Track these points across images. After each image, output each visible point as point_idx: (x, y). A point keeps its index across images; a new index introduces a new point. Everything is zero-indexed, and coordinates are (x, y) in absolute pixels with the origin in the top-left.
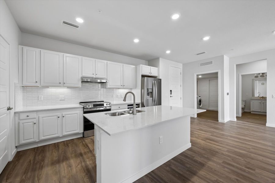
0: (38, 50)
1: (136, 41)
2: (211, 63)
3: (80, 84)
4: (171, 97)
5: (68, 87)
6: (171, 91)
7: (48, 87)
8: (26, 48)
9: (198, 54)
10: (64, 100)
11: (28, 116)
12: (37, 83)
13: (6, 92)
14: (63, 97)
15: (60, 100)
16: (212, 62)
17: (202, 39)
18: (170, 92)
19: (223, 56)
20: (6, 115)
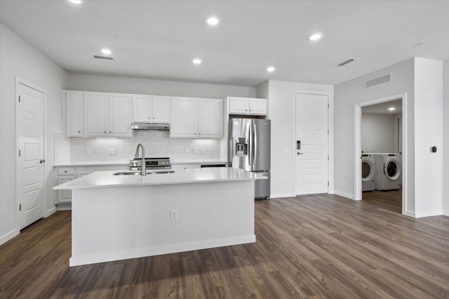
0: (81, 93)
1: (197, 62)
2: (387, 78)
3: (130, 134)
4: (298, 154)
5: (119, 138)
6: (299, 142)
7: (94, 138)
8: (69, 92)
9: (342, 65)
10: (115, 155)
11: (66, 172)
12: (81, 133)
13: (38, 144)
14: (114, 151)
15: (110, 155)
16: (389, 75)
17: (308, 39)
18: (295, 145)
19: (413, 59)
20: (37, 167)
